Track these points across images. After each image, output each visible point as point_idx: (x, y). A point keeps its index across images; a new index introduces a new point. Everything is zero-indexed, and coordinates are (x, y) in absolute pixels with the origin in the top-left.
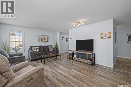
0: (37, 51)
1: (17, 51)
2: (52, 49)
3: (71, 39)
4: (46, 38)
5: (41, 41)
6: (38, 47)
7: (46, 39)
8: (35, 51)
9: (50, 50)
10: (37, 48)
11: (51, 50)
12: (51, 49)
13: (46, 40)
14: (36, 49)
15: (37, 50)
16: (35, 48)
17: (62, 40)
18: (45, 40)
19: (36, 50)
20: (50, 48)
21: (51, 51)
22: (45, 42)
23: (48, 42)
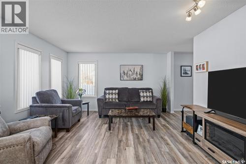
0: (112, 99)
1: (81, 95)
2: (147, 97)
3: (197, 69)
4: (138, 70)
5: (125, 77)
6: (117, 91)
7: (138, 73)
8: (109, 99)
9: (142, 99)
10: (114, 92)
11: (145, 99)
12: (144, 97)
13: (138, 76)
14: (112, 94)
15: (113, 96)
16: (111, 91)
17: (186, 73)
18: (135, 76)
19: (111, 96)
20: (141, 94)
21: (144, 101)
22: (135, 79)
23: (141, 79)
